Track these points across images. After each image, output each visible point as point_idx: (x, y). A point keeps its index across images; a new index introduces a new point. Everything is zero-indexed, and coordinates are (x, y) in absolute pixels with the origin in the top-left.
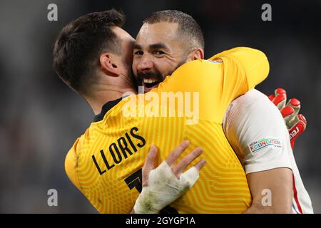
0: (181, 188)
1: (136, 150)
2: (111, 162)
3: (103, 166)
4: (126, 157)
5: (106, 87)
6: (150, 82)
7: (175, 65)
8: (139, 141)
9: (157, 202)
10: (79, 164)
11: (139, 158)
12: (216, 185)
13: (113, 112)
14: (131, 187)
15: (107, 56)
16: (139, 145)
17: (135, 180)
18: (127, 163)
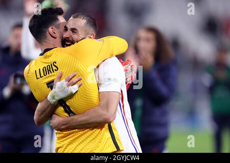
0: (69, 93)
1: (53, 72)
2: (42, 75)
3: (39, 76)
4: (49, 74)
5: (48, 41)
6: (68, 44)
7: (81, 38)
8: (56, 68)
9: (57, 96)
10: (30, 72)
11: (54, 75)
12: (84, 95)
13: (48, 53)
14: (48, 87)
15: (52, 28)
16: (55, 70)
17: (50, 85)
18: (49, 77)
